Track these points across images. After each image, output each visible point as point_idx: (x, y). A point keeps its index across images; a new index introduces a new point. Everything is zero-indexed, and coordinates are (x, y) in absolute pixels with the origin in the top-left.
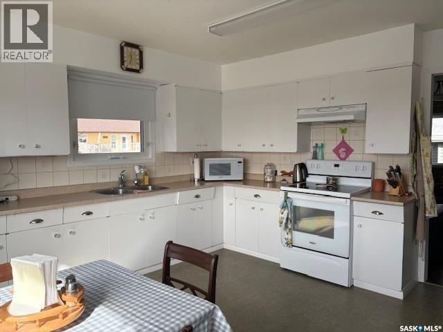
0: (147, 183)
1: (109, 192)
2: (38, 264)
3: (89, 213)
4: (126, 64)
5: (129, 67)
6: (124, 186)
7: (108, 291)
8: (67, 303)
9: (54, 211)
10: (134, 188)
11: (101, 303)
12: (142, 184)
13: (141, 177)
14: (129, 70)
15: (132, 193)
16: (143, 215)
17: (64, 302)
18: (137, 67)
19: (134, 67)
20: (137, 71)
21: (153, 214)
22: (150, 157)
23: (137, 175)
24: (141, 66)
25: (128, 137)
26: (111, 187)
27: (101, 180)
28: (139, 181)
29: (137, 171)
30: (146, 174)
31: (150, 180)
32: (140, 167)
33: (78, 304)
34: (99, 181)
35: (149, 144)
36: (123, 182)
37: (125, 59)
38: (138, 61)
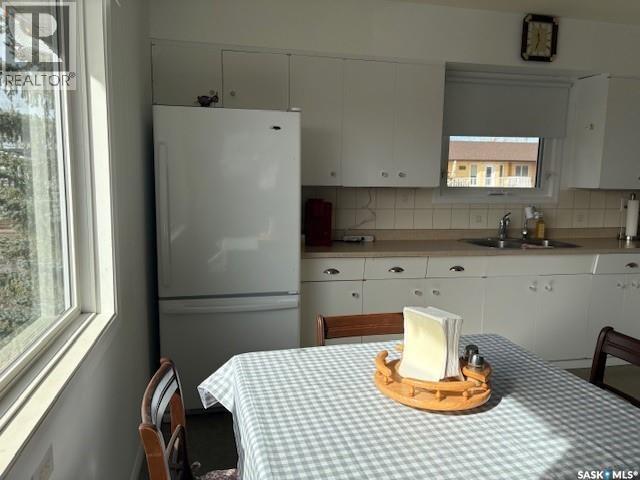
0: (541, 235)
1: (485, 243)
2: (441, 320)
3: (459, 269)
4: (529, 50)
5: (534, 54)
6: (507, 237)
7: (514, 379)
8: (469, 379)
9: (417, 260)
10: (521, 241)
11: (509, 393)
12: (533, 237)
13: (533, 226)
14: (533, 58)
15: (519, 247)
16: (535, 283)
17: (465, 377)
18: (547, 53)
19: (541, 54)
20: (546, 59)
21: (551, 283)
22: (550, 195)
23: (527, 221)
24: (554, 50)
25: (495, 167)
26: (488, 236)
27: (474, 226)
28: (529, 231)
29: (529, 215)
30: (541, 221)
31: (547, 231)
32: (534, 209)
33: (484, 385)
34: (472, 227)
35: (550, 175)
36: (505, 231)
37: (529, 42)
38: (549, 44)
